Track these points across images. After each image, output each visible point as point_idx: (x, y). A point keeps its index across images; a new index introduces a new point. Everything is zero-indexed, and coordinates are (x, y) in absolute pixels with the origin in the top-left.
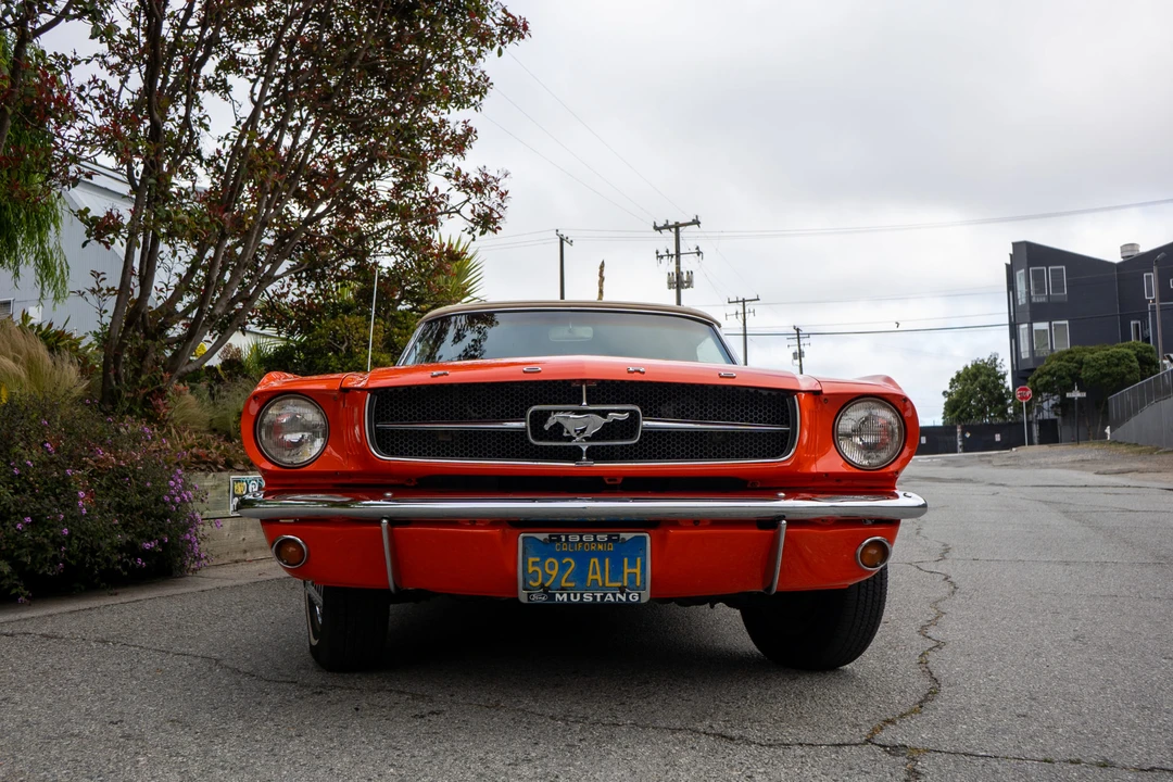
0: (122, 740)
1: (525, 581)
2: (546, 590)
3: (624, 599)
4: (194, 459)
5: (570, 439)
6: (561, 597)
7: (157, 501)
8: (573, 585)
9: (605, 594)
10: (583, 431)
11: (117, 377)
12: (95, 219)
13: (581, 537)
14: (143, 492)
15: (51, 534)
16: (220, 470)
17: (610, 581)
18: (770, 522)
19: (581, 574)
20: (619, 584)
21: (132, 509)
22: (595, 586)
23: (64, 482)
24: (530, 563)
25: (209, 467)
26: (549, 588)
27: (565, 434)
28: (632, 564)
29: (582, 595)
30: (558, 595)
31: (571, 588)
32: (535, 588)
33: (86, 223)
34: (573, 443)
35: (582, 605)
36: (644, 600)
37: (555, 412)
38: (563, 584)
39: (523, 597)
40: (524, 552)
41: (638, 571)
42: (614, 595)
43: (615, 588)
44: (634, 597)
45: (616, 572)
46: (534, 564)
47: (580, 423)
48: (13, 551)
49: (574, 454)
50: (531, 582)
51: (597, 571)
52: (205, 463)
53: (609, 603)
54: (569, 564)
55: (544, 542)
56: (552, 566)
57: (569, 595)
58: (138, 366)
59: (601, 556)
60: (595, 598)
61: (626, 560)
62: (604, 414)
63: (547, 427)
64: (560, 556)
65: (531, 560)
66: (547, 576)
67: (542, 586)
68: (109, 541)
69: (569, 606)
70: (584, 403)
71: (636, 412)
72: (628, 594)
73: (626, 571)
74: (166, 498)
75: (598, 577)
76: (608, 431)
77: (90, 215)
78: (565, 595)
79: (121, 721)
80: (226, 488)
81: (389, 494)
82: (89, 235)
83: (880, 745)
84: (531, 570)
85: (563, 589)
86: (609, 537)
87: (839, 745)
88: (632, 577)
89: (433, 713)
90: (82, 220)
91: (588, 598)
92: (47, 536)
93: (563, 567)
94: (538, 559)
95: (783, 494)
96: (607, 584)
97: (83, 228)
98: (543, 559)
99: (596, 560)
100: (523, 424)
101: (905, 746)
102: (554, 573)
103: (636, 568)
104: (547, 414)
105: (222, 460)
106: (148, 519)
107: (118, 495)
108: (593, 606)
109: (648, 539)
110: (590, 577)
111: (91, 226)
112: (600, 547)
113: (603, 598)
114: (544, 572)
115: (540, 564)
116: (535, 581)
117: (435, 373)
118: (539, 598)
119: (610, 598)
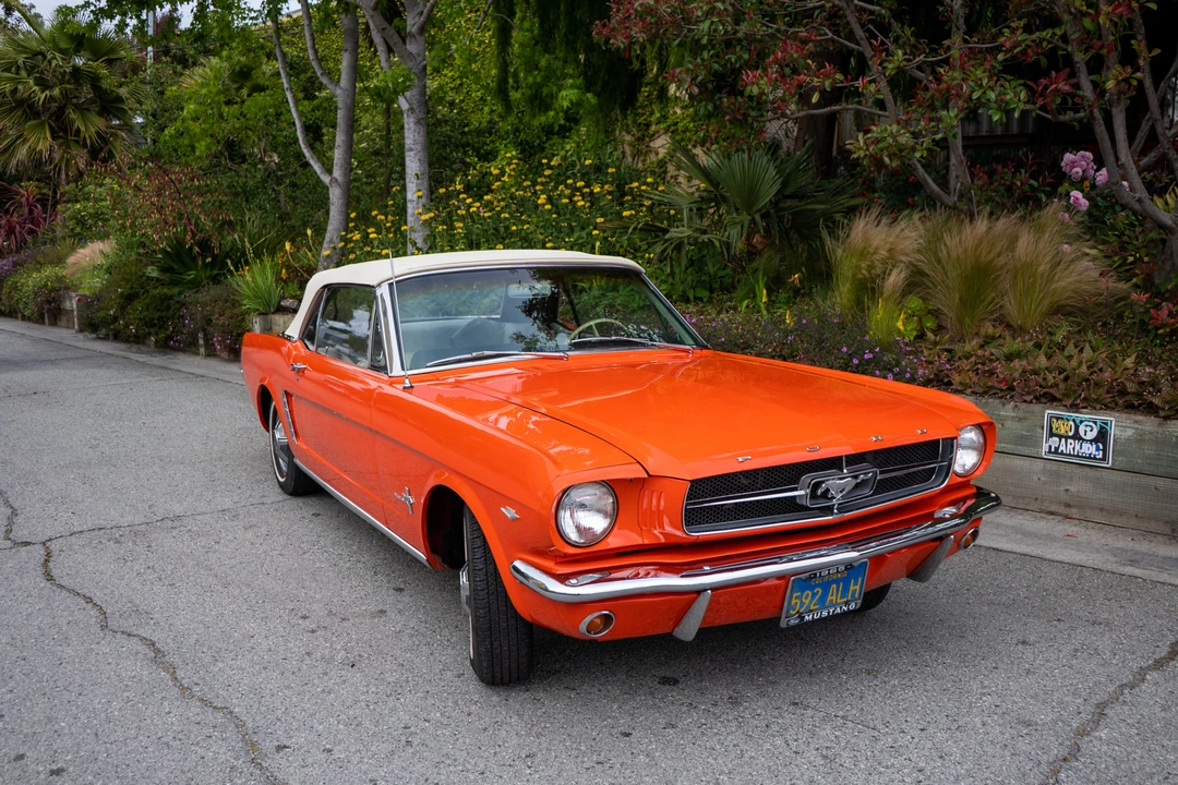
1: (788, 611)
2: (800, 615)
3: (846, 609)
6: (808, 618)
8: (817, 607)
9: (836, 609)
10: (841, 491)
13: (830, 571)
17: (840, 598)
19: (823, 598)
20: (845, 599)
22: (835, 605)
24: (793, 598)
26: (802, 613)
27: (829, 496)
28: (856, 584)
29: (821, 613)
30: (806, 617)
31: (815, 610)
32: (793, 615)
35: (822, 620)
36: (858, 606)
37: (825, 481)
38: (812, 608)
39: (784, 623)
40: (791, 590)
41: (858, 587)
42: (841, 608)
43: (842, 603)
44: (852, 606)
45: (846, 589)
46: (796, 598)
47: (838, 484)
49: (832, 510)
50: (791, 612)
51: (834, 594)
53: (837, 614)
54: (818, 592)
55: (805, 580)
56: (807, 597)
57: (813, 615)
59: (839, 582)
60: (829, 613)
61: (853, 581)
62: (856, 477)
63: (819, 493)
64: (813, 588)
65: (795, 595)
66: (802, 605)
67: (798, 612)
69: (814, 621)
70: (845, 471)
71: (876, 471)
72: (849, 605)
73: (852, 588)
75: (834, 598)
78: (811, 616)
81: (707, 570)
84: (793, 602)
85: (811, 611)
86: (846, 567)
88: (854, 593)
91: (825, 614)
93: (814, 595)
94: (799, 594)
96: (838, 601)
98: (803, 592)
99: (835, 586)
102: (807, 601)
104: (823, 483)
108: (829, 618)
109: (868, 563)
110: (829, 598)
112: (839, 575)
113: (834, 612)
114: (802, 602)
115: (800, 597)
116: (794, 609)
117: (740, 459)
118: (794, 622)
119: (838, 610)
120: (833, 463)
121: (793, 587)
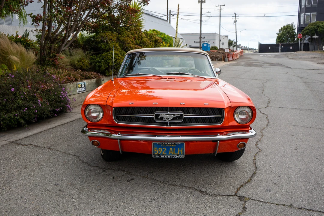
0: (59, 192)
1: (154, 153)
2: (159, 155)
3: (178, 157)
4: (67, 80)
5: (165, 120)
7: (59, 97)
8: (166, 154)
9: (174, 156)
10: (169, 119)
11: (44, 54)
12: (34, 16)
13: (168, 143)
14: (55, 95)
15: (33, 112)
16: (74, 82)
17: (175, 153)
18: (215, 141)
19: (167, 152)
20: (177, 154)
21: (52, 101)
22: (171, 154)
23: (34, 96)
24: (155, 149)
25: (71, 82)
26: (160, 154)
27: (164, 119)
28: (180, 149)
29: (168, 156)
30: (162, 156)
31: (165, 155)
32: (156, 154)
33: (32, 17)
34: (166, 122)
35: (168, 158)
36: (183, 157)
37: (161, 114)
38: (163, 154)
39: (153, 156)
40: (153, 147)
41: (182, 151)
42: (176, 156)
43: (176, 155)
44: (181, 157)
45: (176, 151)
46: (156, 149)
47: (168, 116)
48: (24, 116)
49: (167, 124)
50: (155, 153)
51: (171, 151)
52: (70, 80)
53: (174, 158)
54: (165, 149)
55: (158, 144)
56: (160, 150)
57: (165, 156)
58: (49, 51)
59: (173, 148)
60: (171, 157)
61: (179, 148)
62: (174, 115)
63: (159, 118)
64: (162, 147)
65: (155, 148)
66: (159, 152)
67: (158, 154)
68: (47, 110)
69: (165, 158)
70: (169, 112)
71: (182, 114)
72: (179, 156)
73: (179, 151)
74: (61, 96)
75: (172, 152)
76: (175, 118)
77: (33, 15)
78: (164, 156)
79: (58, 184)
80: (76, 86)
81: (119, 133)
82: (33, 22)
83: (238, 196)
84: (155, 150)
86: (175, 143)
87: (228, 196)
88: (180, 153)
89: (132, 180)
90: (31, 17)
91: (169, 157)
92: (31, 112)
93: (163, 150)
94: (157, 148)
95: (219, 134)
96: (174, 154)
97: (31, 19)
98: (158, 148)
99: (171, 148)
100: (153, 117)
101: (244, 197)
102: (161, 151)
103: (181, 150)
104: (160, 115)
105: (74, 79)
106: (57, 103)
107: (48, 97)
108: (171, 158)
109: (185, 144)
110: (170, 152)
111: (33, 18)
112: (173, 146)
113: (173, 157)
114: (158, 151)
115: (158, 149)
116: (156, 153)
117: (130, 103)
118: (157, 156)
119: (175, 157)
120: (165, 109)
121: (154, 146)
